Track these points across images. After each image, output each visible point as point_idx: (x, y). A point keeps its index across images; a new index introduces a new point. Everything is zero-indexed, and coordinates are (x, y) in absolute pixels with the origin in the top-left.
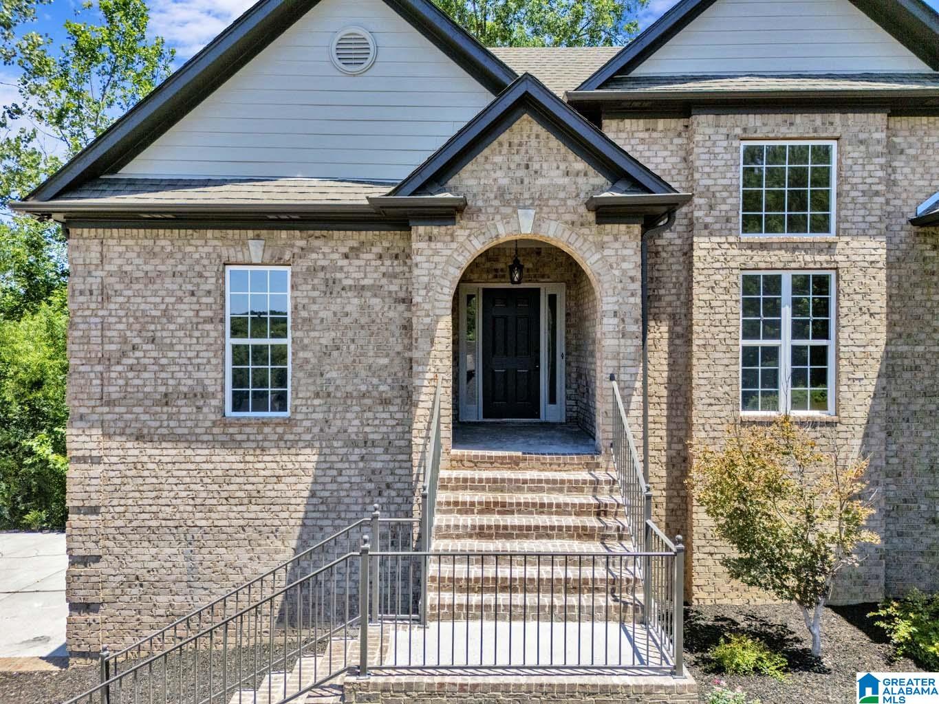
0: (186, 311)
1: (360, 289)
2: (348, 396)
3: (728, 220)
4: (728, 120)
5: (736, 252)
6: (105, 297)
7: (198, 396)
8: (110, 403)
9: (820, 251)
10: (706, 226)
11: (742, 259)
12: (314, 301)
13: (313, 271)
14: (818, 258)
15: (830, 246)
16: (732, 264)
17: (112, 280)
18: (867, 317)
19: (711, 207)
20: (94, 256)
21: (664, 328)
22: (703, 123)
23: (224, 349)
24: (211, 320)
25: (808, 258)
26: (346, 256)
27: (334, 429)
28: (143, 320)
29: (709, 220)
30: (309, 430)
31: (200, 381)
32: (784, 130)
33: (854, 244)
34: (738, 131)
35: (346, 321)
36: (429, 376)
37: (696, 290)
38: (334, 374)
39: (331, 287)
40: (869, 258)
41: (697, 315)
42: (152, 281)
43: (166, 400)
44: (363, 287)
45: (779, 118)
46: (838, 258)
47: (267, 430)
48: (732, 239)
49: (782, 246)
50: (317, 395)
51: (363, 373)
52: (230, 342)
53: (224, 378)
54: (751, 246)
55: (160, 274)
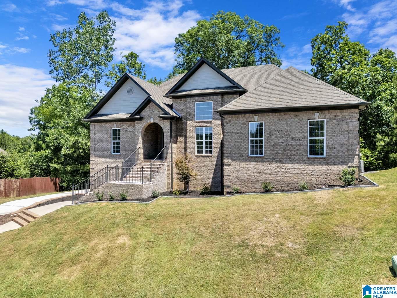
0: (106, 136)
1: (130, 132)
2: (129, 150)
3: (193, 118)
4: (192, 98)
5: (194, 123)
6: (95, 134)
7: (107, 150)
8: (96, 151)
9: (209, 123)
10: (189, 119)
11: (195, 125)
12: (123, 134)
13: (123, 129)
14: (209, 124)
15: (211, 122)
16: (194, 126)
17: (96, 131)
18: (218, 135)
19: (190, 115)
20: (94, 127)
21: (184, 138)
22: (188, 99)
23: (111, 142)
24: (109, 138)
25: (207, 124)
26: (128, 126)
27: (126, 156)
28: (100, 138)
29: (189, 118)
30: (123, 156)
31: (108, 148)
32: (202, 100)
33: (215, 121)
34: (194, 100)
35: (128, 137)
36: (138, 147)
37: (187, 131)
38: (126, 147)
39: (126, 132)
40: (218, 124)
41: (187, 136)
42: (101, 131)
43: (103, 151)
44: (131, 132)
45: (201, 98)
46: (212, 124)
47: (117, 156)
48: (193, 121)
49: (202, 122)
50: (124, 150)
51: (131, 146)
52: (112, 141)
53: (111, 147)
54: (197, 122)
55: (102, 130)
